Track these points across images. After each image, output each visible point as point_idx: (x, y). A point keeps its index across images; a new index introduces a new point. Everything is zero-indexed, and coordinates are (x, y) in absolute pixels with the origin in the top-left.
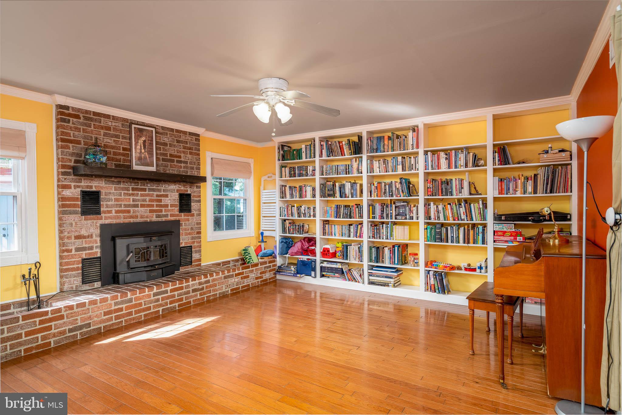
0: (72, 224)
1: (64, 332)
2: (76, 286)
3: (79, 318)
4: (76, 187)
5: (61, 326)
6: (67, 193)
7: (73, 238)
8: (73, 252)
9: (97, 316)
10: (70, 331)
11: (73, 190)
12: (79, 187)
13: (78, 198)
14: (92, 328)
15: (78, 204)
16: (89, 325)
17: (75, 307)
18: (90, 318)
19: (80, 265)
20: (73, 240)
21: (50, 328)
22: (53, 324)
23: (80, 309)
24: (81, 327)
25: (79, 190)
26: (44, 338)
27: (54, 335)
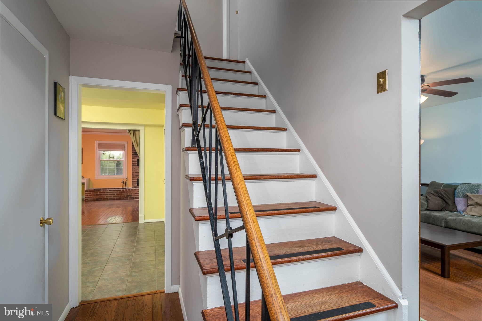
0: (134, 169)
1: (124, 196)
2: (136, 186)
3: (129, 193)
4: (136, 158)
5: (124, 194)
6: (134, 160)
7: (135, 172)
8: (135, 177)
9: (133, 194)
10: (126, 196)
11: (135, 159)
12: (137, 158)
13: (136, 161)
14: (132, 197)
15: (136, 163)
16: (131, 196)
17: (128, 190)
18: (131, 194)
19: (137, 180)
20: (135, 173)
21: (121, 194)
22: (122, 193)
23: (129, 191)
24: (129, 196)
25: (137, 159)
26: (120, 196)
27: (122, 196)
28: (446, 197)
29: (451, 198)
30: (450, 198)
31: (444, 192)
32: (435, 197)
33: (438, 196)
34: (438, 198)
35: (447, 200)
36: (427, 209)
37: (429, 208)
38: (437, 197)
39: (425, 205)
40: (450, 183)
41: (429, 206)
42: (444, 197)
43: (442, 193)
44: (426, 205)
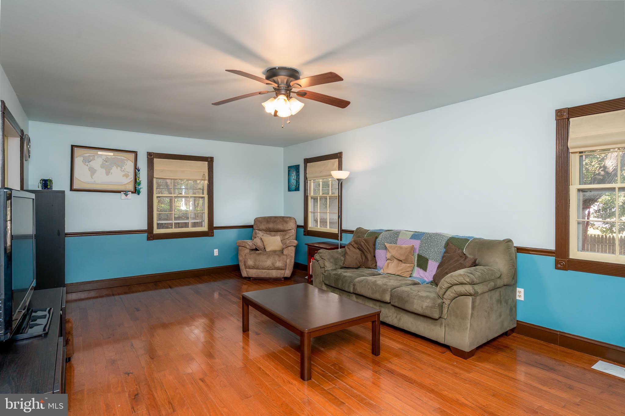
28: (367, 250)
29: (372, 250)
30: (369, 251)
31: (364, 242)
32: (354, 250)
33: (358, 248)
34: (357, 251)
35: (366, 253)
36: (343, 266)
37: (346, 265)
38: (356, 249)
39: (341, 260)
40: (375, 230)
41: (345, 263)
42: (364, 249)
43: (362, 243)
44: (343, 262)
